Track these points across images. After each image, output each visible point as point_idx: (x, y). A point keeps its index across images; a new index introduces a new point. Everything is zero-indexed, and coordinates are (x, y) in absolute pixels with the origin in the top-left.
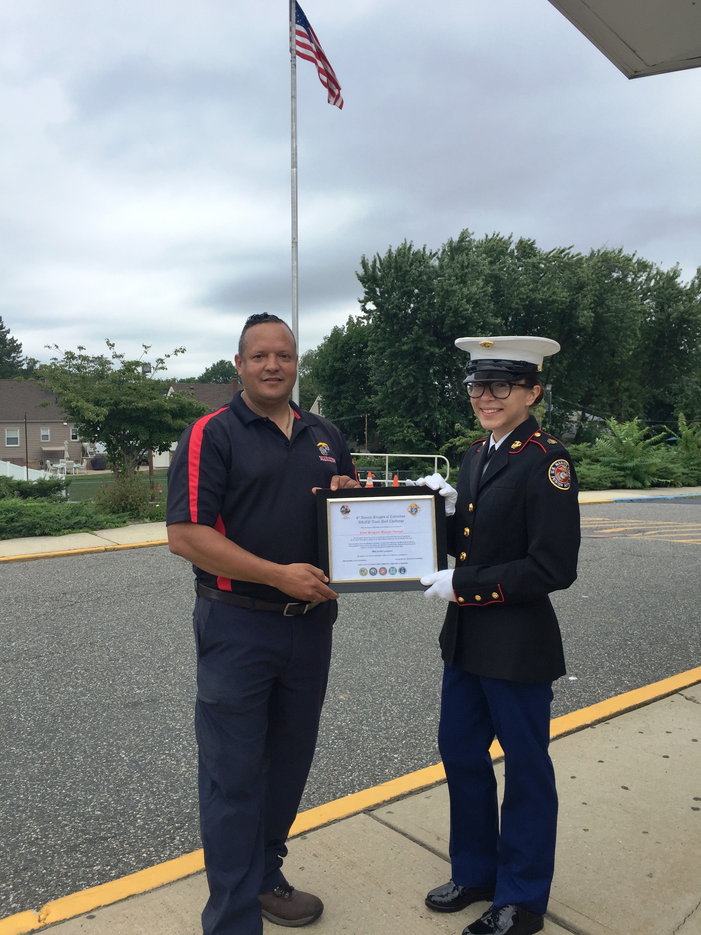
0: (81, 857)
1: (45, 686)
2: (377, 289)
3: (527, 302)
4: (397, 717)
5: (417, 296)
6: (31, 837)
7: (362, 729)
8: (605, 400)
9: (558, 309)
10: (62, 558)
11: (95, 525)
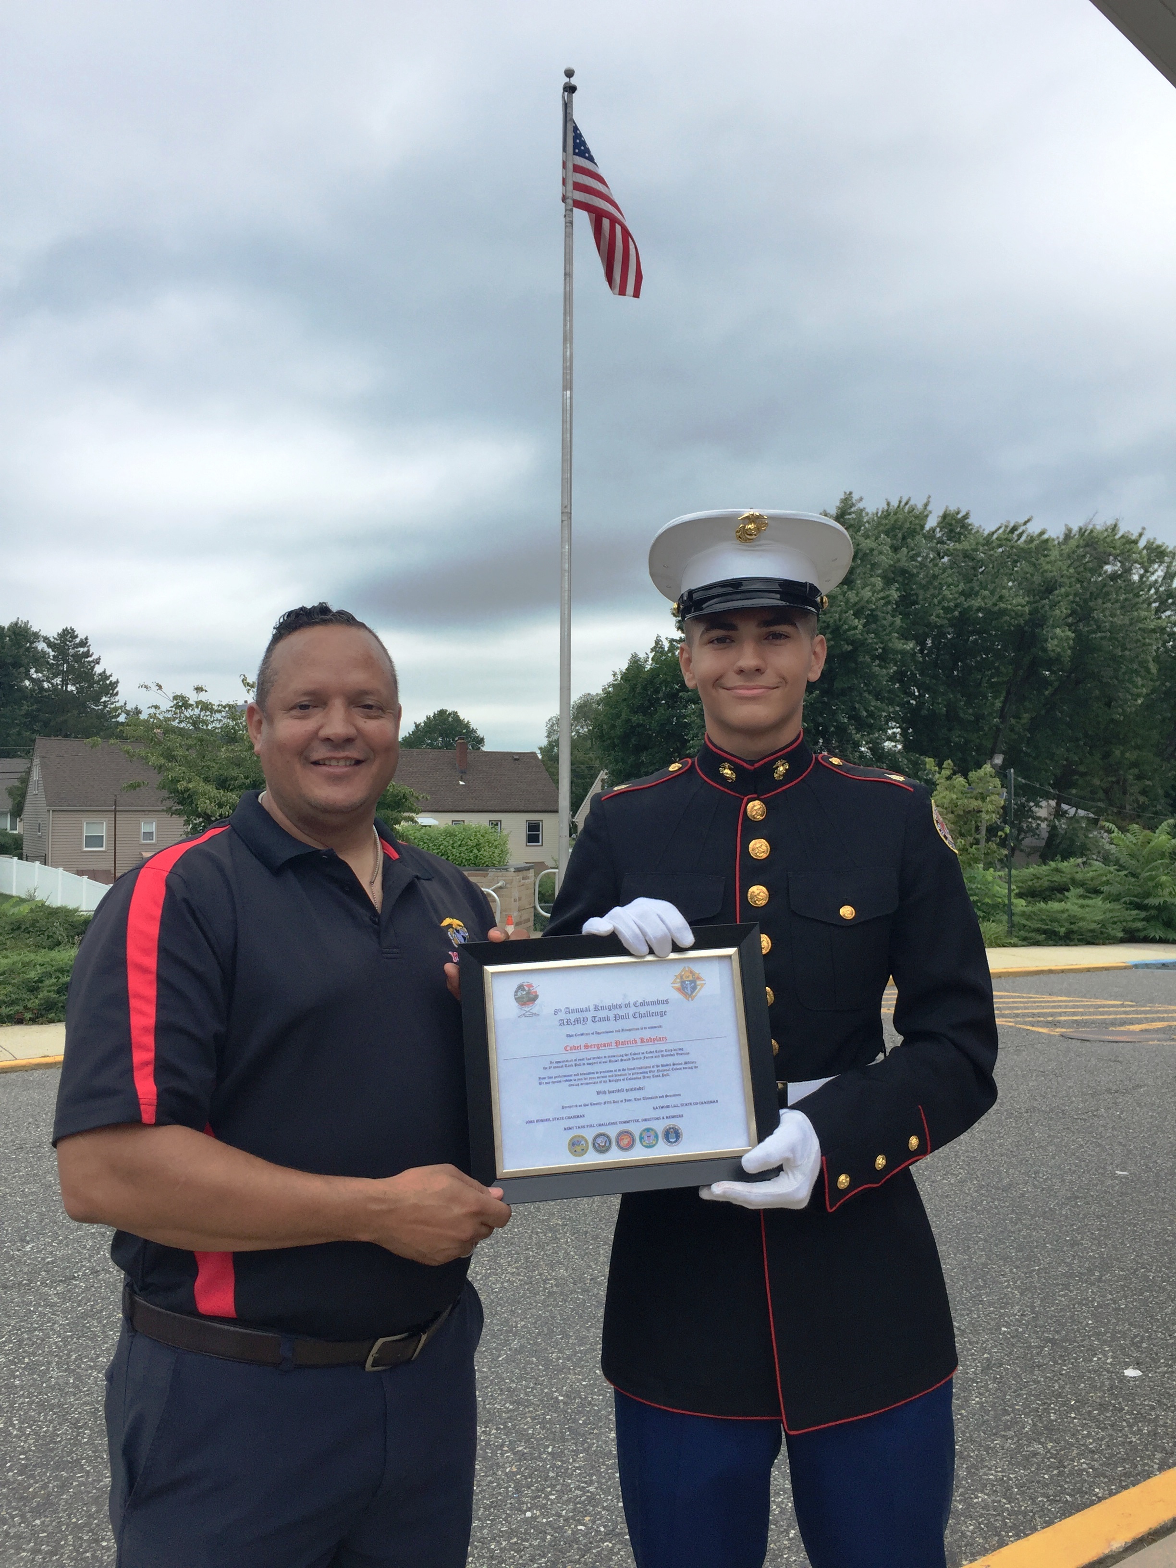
3: (956, 613)
8: (1096, 782)
9: (1010, 624)
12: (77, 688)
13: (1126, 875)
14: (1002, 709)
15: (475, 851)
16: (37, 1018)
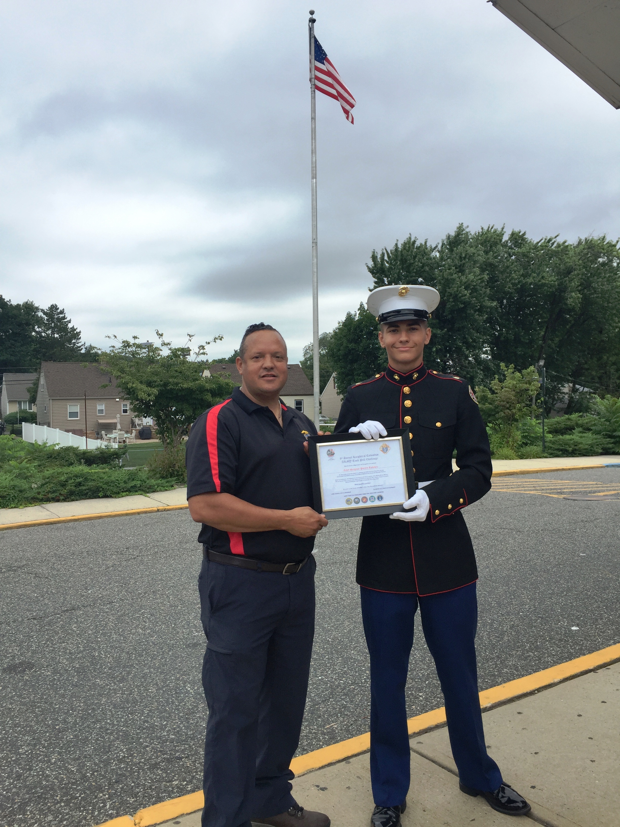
0: (162, 773)
1: (119, 628)
2: (385, 279)
3: (519, 286)
6: (120, 756)
9: (548, 291)
10: (121, 518)
11: (148, 488)
12: (59, 335)
13: (604, 421)
14: (544, 336)
16: (66, 499)
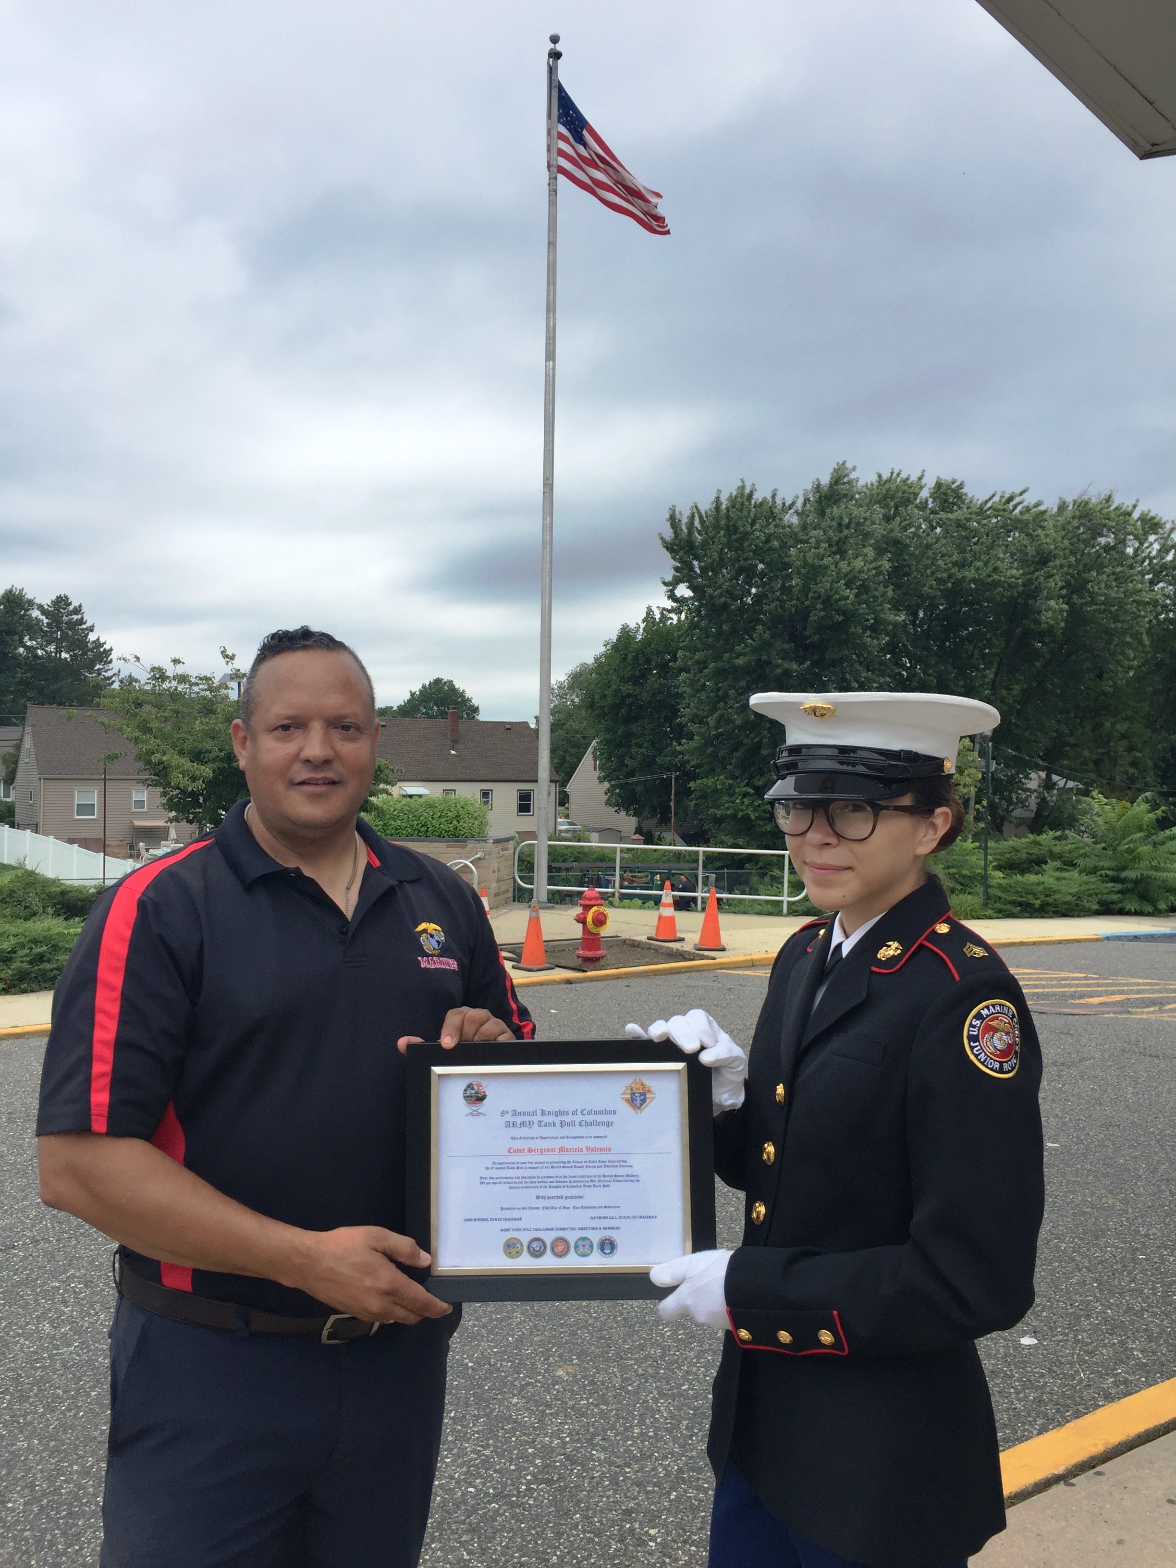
2: (695, 563)
3: (949, 584)
4: (666, 1430)
5: (763, 574)
7: (591, 1458)
8: (1086, 753)
9: (1003, 596)
12: (71, 656)
13: (1104, 849)
15: (455, 822)
16: (10, 988)
